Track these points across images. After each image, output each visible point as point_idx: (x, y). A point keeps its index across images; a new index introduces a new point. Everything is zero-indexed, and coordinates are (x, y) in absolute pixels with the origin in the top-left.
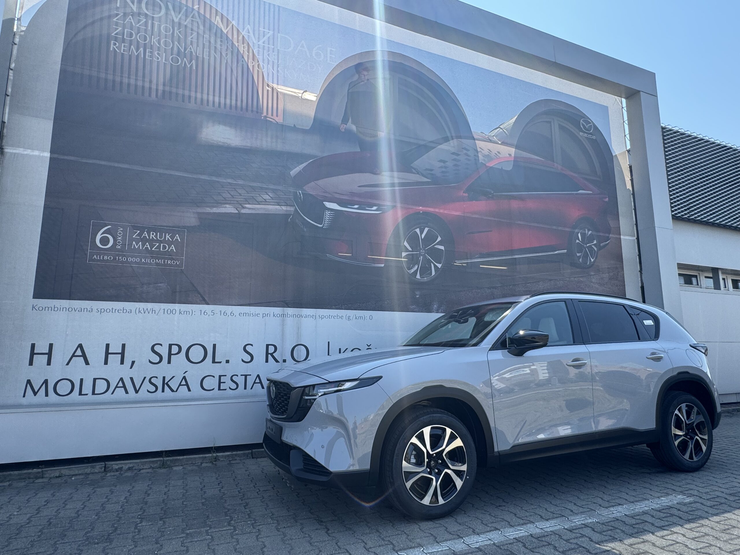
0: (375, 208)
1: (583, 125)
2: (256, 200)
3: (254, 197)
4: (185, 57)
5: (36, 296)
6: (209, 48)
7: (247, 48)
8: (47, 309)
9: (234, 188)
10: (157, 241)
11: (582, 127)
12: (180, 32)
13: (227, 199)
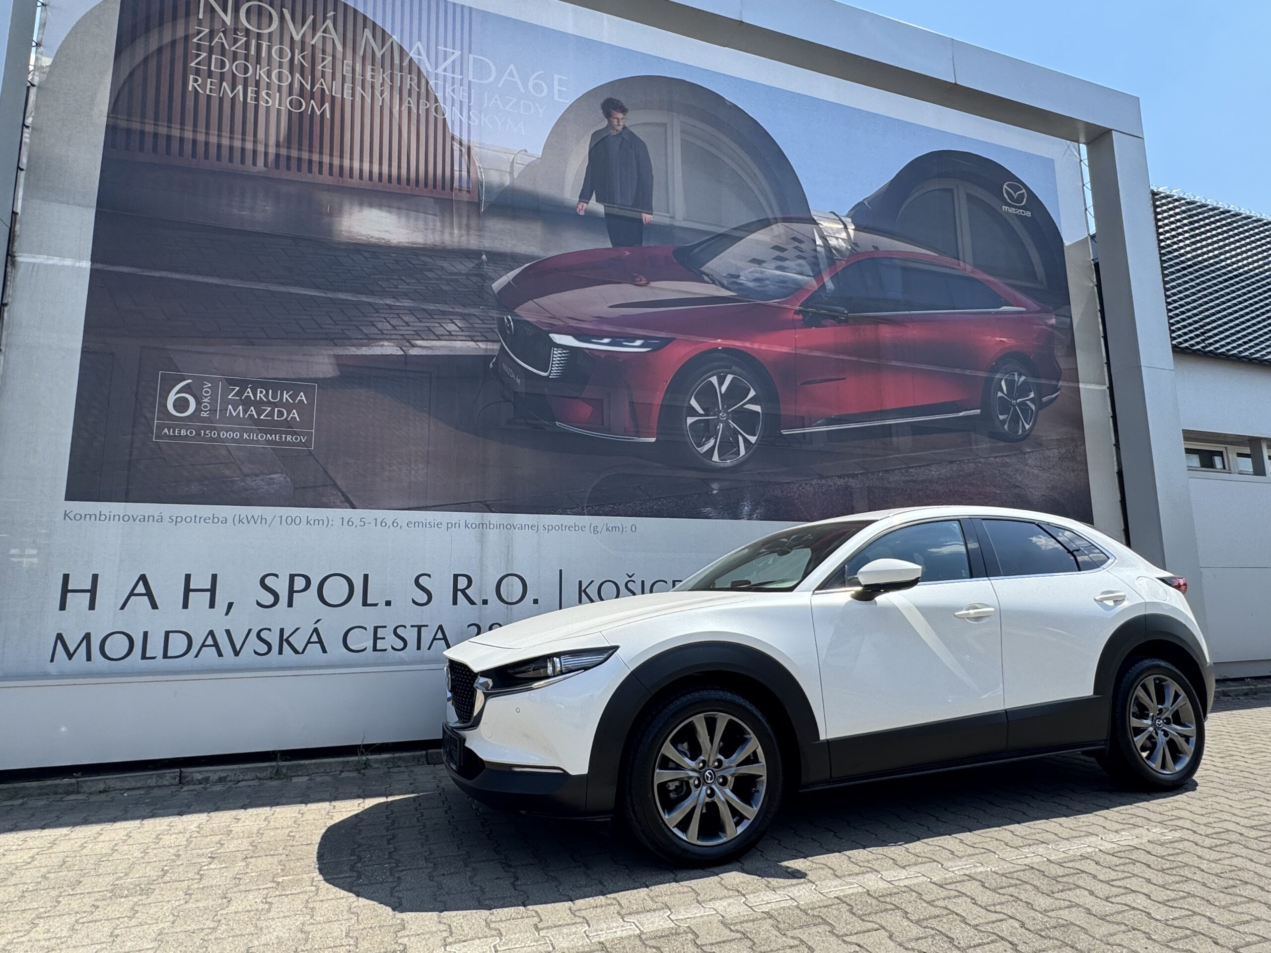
0: (638, 343)
1: (1007, 192)
2: (434, 334)
3: (432, 328)
4: (312, 97)
5: (70, 496)
6: (353, 82)
7: (416, 81)
8: (88, 517)
9: (397, 314)
10: (269, 403)
11: (1006, 196)
12: (303, 57)
13: (385, 332)
